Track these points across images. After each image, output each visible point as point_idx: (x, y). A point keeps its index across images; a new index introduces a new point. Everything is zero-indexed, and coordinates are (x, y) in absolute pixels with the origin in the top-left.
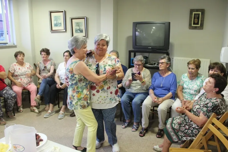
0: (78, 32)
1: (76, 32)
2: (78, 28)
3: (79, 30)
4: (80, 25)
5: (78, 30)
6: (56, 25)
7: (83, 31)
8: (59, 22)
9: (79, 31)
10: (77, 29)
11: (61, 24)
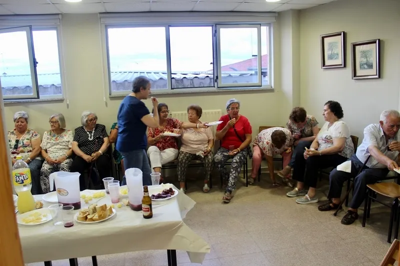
0: (364, 68)
1: (360, 67)
2: (364, 60)
3: (366, 64)
4: (368, 56)
5: (364, 64)
6: (331, 58)
7: (372, 66)
8: (335, 53)
9: (366, 66)
10: (362, 63)
11: (338, 54)
